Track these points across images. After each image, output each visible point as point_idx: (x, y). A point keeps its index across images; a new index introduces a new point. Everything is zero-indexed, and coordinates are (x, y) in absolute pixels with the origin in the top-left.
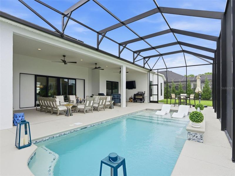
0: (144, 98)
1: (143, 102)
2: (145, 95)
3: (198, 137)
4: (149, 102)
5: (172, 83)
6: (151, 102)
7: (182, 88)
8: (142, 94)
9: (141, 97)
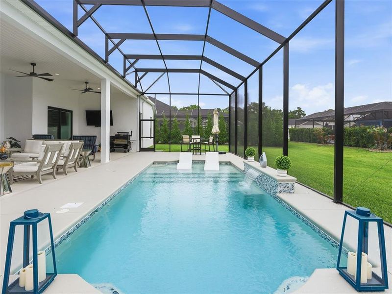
0: (129, 142)
1: (128, 151)
2: (132, 138)
3: (289, 188)
4: (138, 150)
5: (162, 119)
6: (142, 150)
7: (178, 127)
8: (126, 137)
9: (124, 142)
